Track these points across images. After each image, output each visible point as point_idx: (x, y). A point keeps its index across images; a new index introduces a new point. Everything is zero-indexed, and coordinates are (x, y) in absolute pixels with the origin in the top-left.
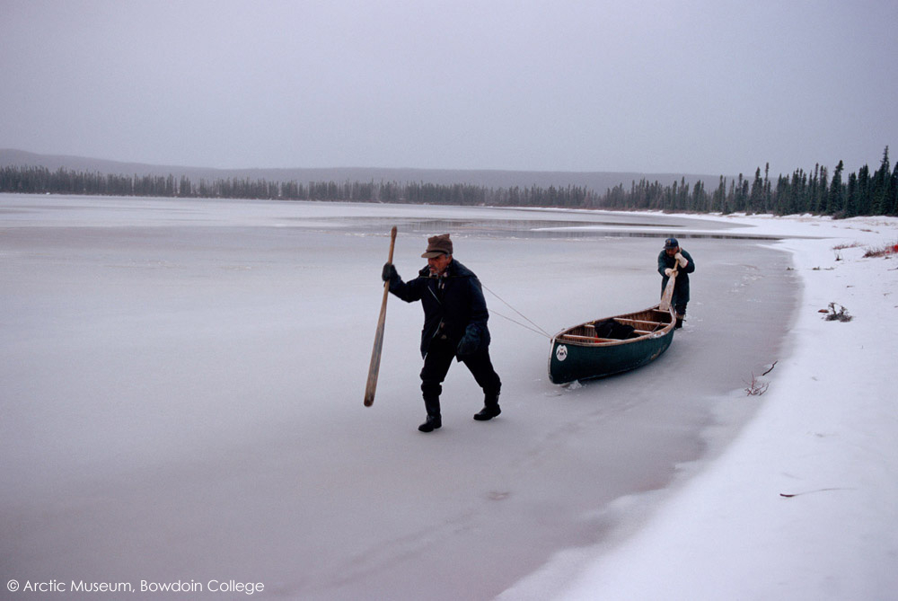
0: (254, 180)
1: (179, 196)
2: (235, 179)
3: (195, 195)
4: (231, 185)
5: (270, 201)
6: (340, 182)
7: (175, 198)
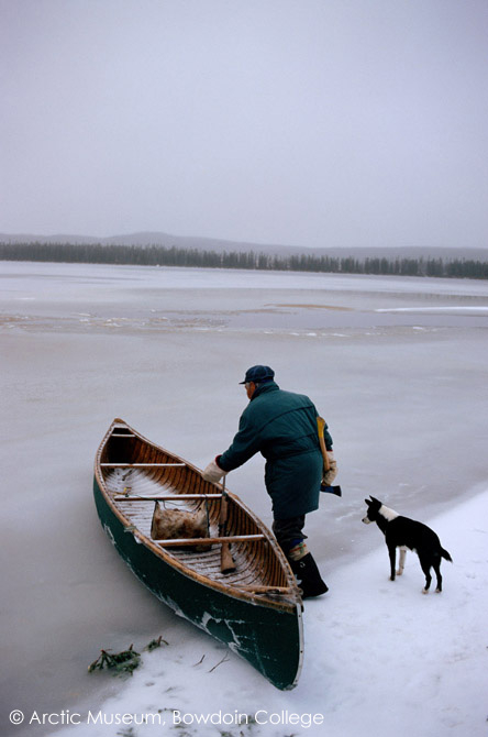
0: (318, 256)
1: (257, 269)
2: (303, 255)
3: (270, 268)
4: (300, 261)
5: (331, 274)
6: (391, 259)
7: (254, 271)
